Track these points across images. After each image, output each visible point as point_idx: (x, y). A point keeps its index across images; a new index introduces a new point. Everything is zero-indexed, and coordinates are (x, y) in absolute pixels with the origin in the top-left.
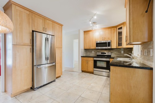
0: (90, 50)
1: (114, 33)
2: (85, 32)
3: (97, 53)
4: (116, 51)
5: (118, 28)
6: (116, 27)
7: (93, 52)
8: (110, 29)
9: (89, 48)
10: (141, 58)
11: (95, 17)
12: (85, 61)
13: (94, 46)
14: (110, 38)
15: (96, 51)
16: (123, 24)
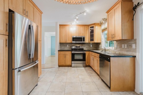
0: (64, 44)
1: (87, 30)
2: (60, 25)
3: (72, 47)
4: (87, 45)
5: (90, 27)
6: (88, 26)
7: (68, 46)
8: (84, 27)
9: (64, 42)
10: (116, 50)
11: (85, 14)
12: (62, 55)
13: (70, 41)
14: (84, 34)
15: (71, 45)
16: (94, 24)
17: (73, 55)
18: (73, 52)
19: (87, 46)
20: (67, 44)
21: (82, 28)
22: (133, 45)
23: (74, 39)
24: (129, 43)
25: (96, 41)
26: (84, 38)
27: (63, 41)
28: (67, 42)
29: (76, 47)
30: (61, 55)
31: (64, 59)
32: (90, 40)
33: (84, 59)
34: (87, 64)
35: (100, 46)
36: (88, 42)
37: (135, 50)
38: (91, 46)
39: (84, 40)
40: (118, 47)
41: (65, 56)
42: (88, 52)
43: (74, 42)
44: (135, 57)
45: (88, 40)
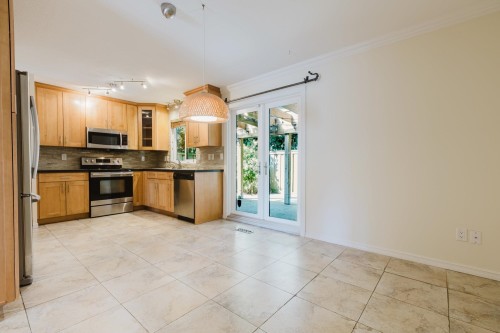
0: (50, 152)
1: (133, 115)
2: (38, 85)
3: (83, 160)
5: (140, 109)
6: (138, 105)
7: (64, 157)
8: (124, 105)
9: (56, 144)
10: (199, 165)
11: (145, 87)
12: (53, 185)
13: (77, 140)
14: (125, 125)
15: (77, 155)
16: (154, 105)
18: (95, 175)
19: (130, 159)
20: (60, 150)
21: (118, 109)
23: (93, 137)
24: (217, 151)
25: (157, 146)
26: (125, 138)
27: (52, 142)
28: (67, 145)
29: (100, 161)
30: (47, 185)
31: (63, 198)
32: (141, 144)
33: (128, 192)
34: (138, 204)
35: (167, 158)
36: (136, 148)
38: (143, 158)
39: (125, 142)
40: (202, 159)
41: (65, 188)
42: (139, 173)
43: (90, 145)
44: (222, 171)
45: (136, 144)
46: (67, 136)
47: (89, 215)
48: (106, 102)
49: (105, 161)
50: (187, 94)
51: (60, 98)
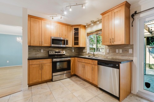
0: (36, 48)
1: (70, 31)
3: (50, 52)
5: (73, 28)
7: (42, 51)
8: (67, 26)
9: (38, 45)
10: (108, 55)
11: (84, 7)
12: (36, 66)
13: (47, 43)
14: (67, 36)
15: (47, 50)
16: (79, 25)
17: (54, 64)
18: (55, 60)
19: (68, 51)
20: (41, 47)
21: (64, 28)
22: (129, 50)
23: (54, 41)
24: (125, 48)
25: (81, 45)
26: (67, 41)
27: (36, 43)
28: (43, 45)
29: (56, 52)
30: (33, 66)
31: (40, 72)
32: (73, 44)
33: (68, 68)
34: (73, 73)
35: (85, 51)
36: (71, 46)
37: (132, 55)
38: (73, 51)
39: (67, 44)
40: (111, 52)
41: (41, 67)
42: (73, 58)
43: (53, 45)
45: (71, 44)
46: (43, 41)
47: (51, 80)
48: (59, 24)
49: (58, 52)
50: (103, 14)
51: (40, 23)
